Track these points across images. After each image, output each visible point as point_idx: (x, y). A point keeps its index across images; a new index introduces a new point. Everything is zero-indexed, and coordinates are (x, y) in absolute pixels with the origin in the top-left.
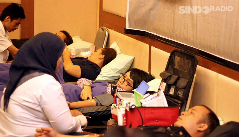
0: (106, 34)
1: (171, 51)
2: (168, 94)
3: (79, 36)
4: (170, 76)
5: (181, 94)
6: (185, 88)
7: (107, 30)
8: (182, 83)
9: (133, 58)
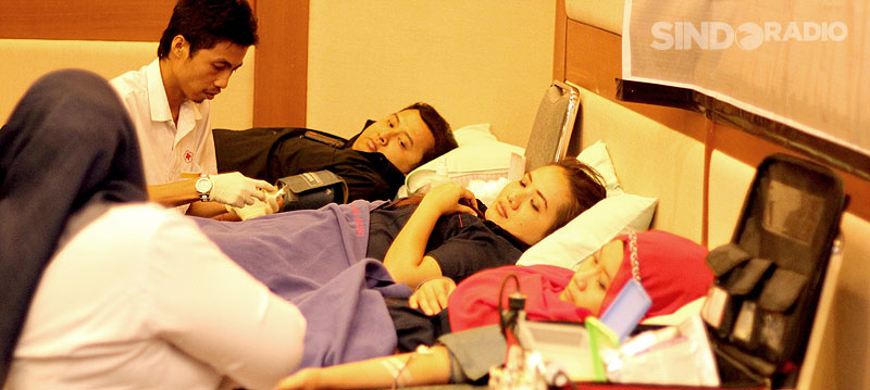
0: (567, 111)
1: (760, 159)
2: (731, 339)
3: (488, 125)
4: (744, 264)
5: (773, 336)
6: (788, 312)
7: (572, 92)
8: (783, 289)
9: (650, 204)
